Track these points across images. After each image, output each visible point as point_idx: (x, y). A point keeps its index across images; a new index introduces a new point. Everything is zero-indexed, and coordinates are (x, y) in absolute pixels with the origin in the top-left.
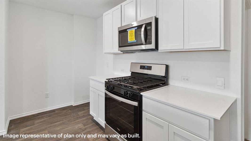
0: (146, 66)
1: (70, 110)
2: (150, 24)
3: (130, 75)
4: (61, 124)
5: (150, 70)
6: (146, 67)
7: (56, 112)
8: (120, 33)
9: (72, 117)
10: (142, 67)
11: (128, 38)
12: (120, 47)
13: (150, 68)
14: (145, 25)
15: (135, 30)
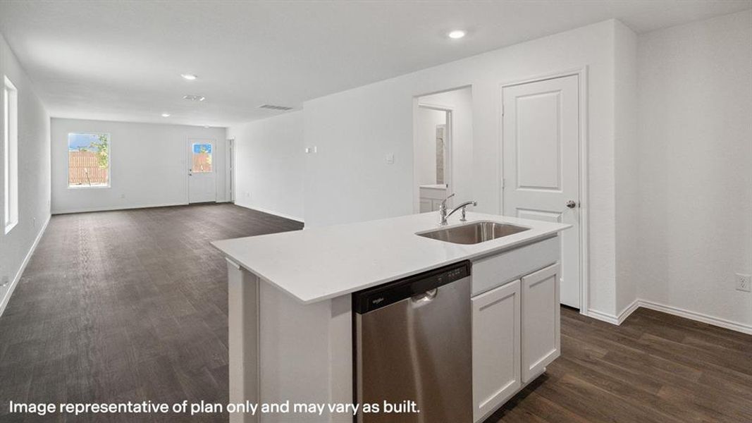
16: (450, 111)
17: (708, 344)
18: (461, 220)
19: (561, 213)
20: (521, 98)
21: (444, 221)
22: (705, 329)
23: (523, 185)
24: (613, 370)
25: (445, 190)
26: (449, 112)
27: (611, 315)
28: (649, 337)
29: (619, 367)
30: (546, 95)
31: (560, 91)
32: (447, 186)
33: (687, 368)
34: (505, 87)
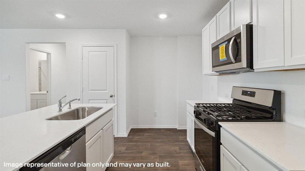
0: (249, 91)
1: (173, 132)
2: (239, 36)
3: (231, 102)
4: (162, 142)
5: (253, 97)
6: (249, 93)
7: (162, 131)
8: (214, 50)
9: (173, 139)
10: (245, 93)
11: (220, 56)
12: (213, 67)
13: (252, 94)
14: (234, 37)
15: (226, 45)
16: (50, 54)
17: (149, 134)
18: (68, 108)
19: (107, 100)
20: (91, 53)
21: (60, 110)
22: (148, 130)
23: (91, 89)
24: (129, 153)
25: (46, 94)
26: (48, 54)
27: (125, 134)
28: (136, 138)
29: (130, 151)
30: (97, 53)
31: (107, 52)
32: (47, 92)
33: (147, 143)
34: (83, 46)
